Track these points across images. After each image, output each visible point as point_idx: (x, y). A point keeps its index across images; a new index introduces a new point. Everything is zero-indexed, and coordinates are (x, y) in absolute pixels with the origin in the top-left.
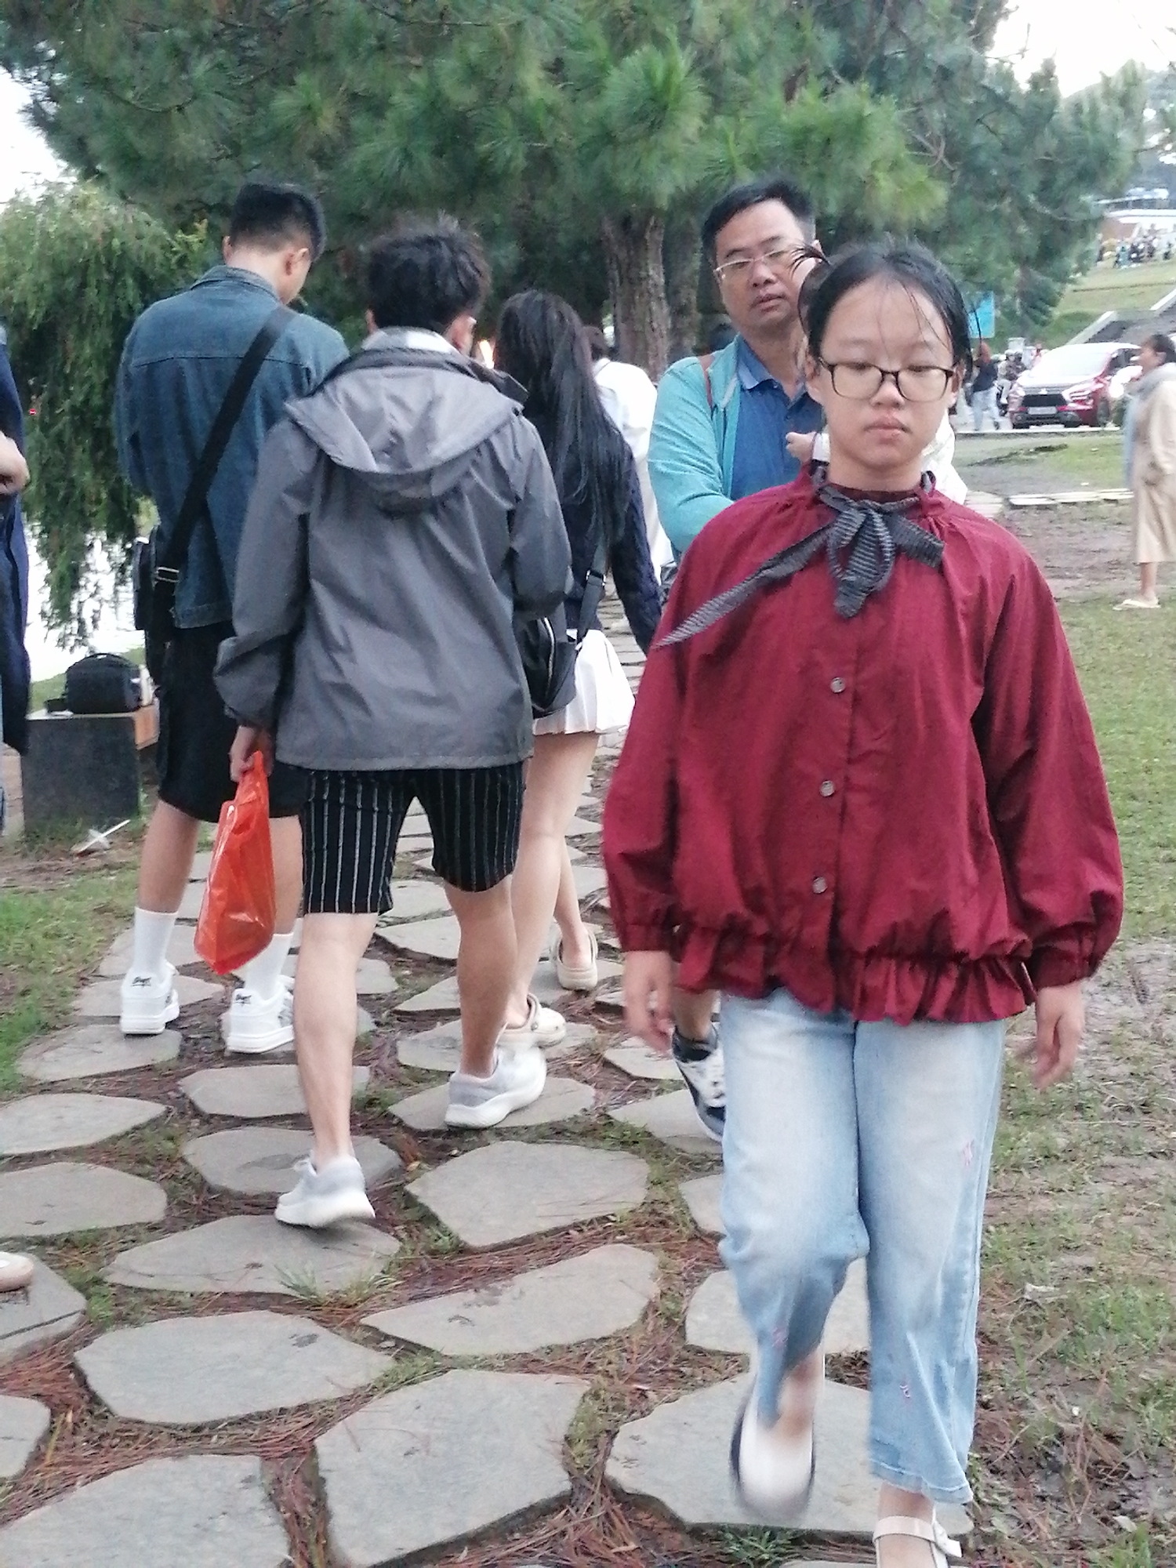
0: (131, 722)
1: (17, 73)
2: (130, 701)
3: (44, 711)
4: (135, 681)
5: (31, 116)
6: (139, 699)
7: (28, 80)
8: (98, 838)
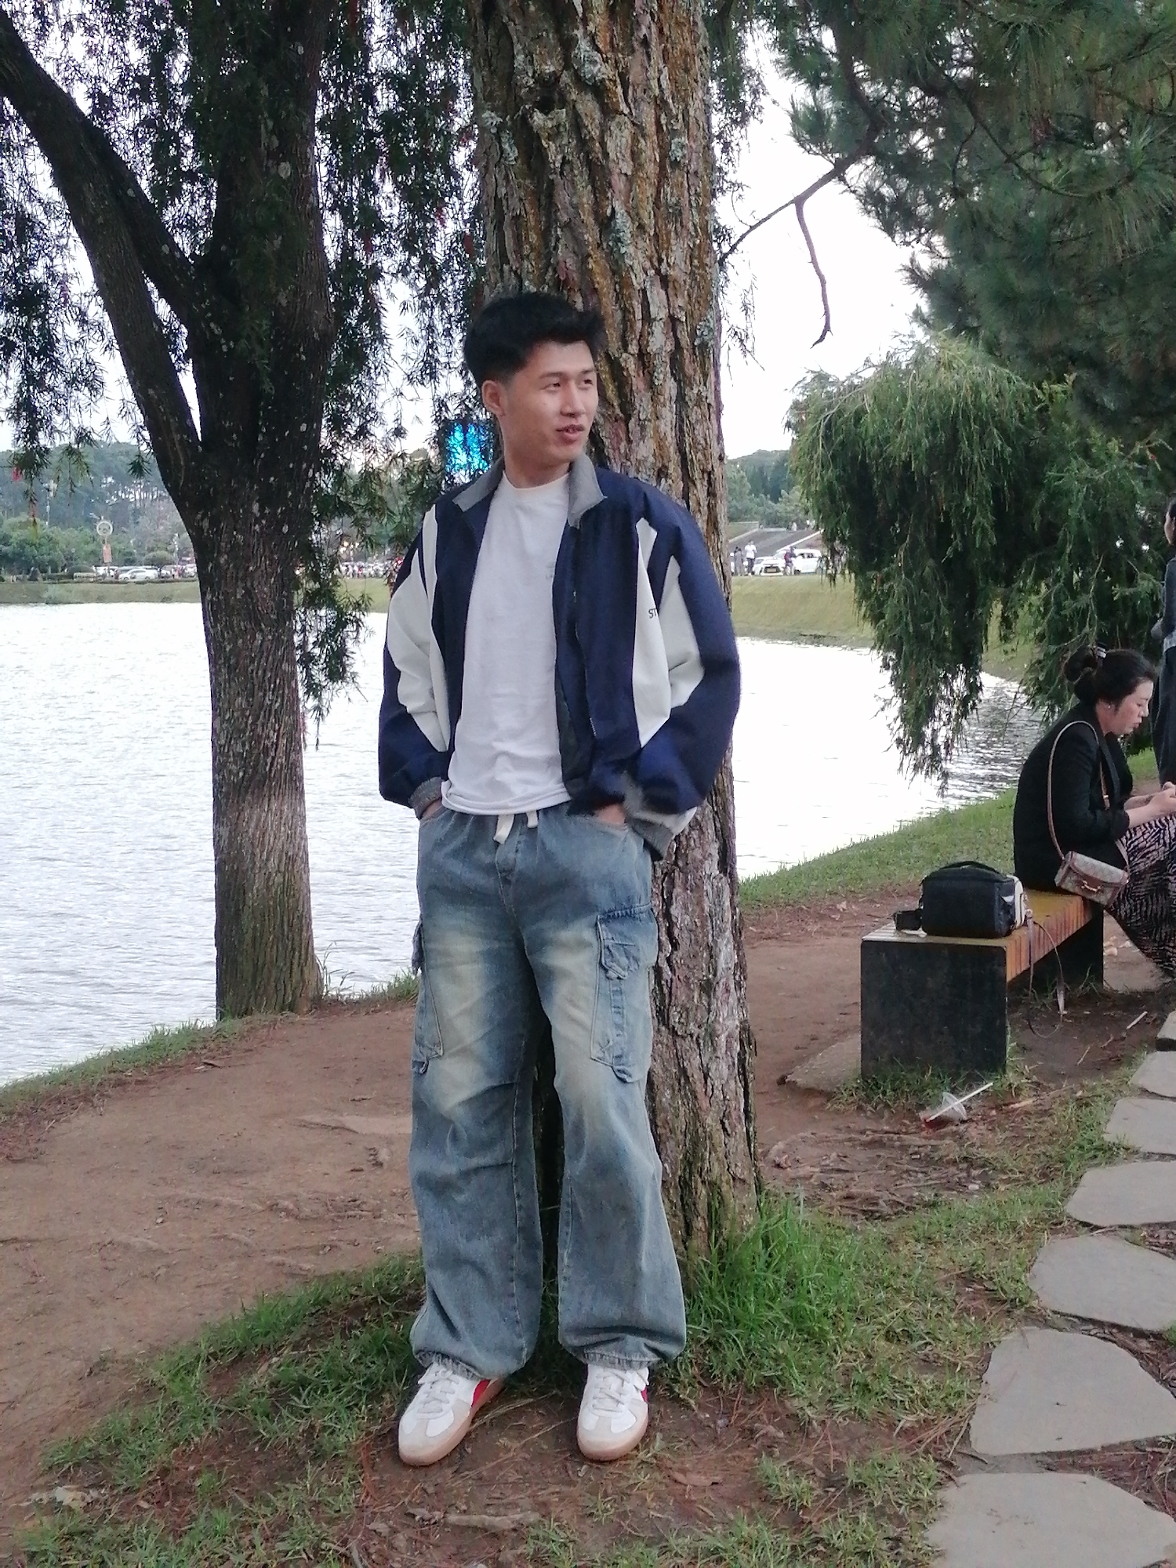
0: (1001, 953)
1: (898, 238)
2: (1001, 923)
3: (893, 925)
4: (1008, 899)
5: (908, 274)
6: (1012, 922)
7: (908, 243)
8: (953, 1105)
